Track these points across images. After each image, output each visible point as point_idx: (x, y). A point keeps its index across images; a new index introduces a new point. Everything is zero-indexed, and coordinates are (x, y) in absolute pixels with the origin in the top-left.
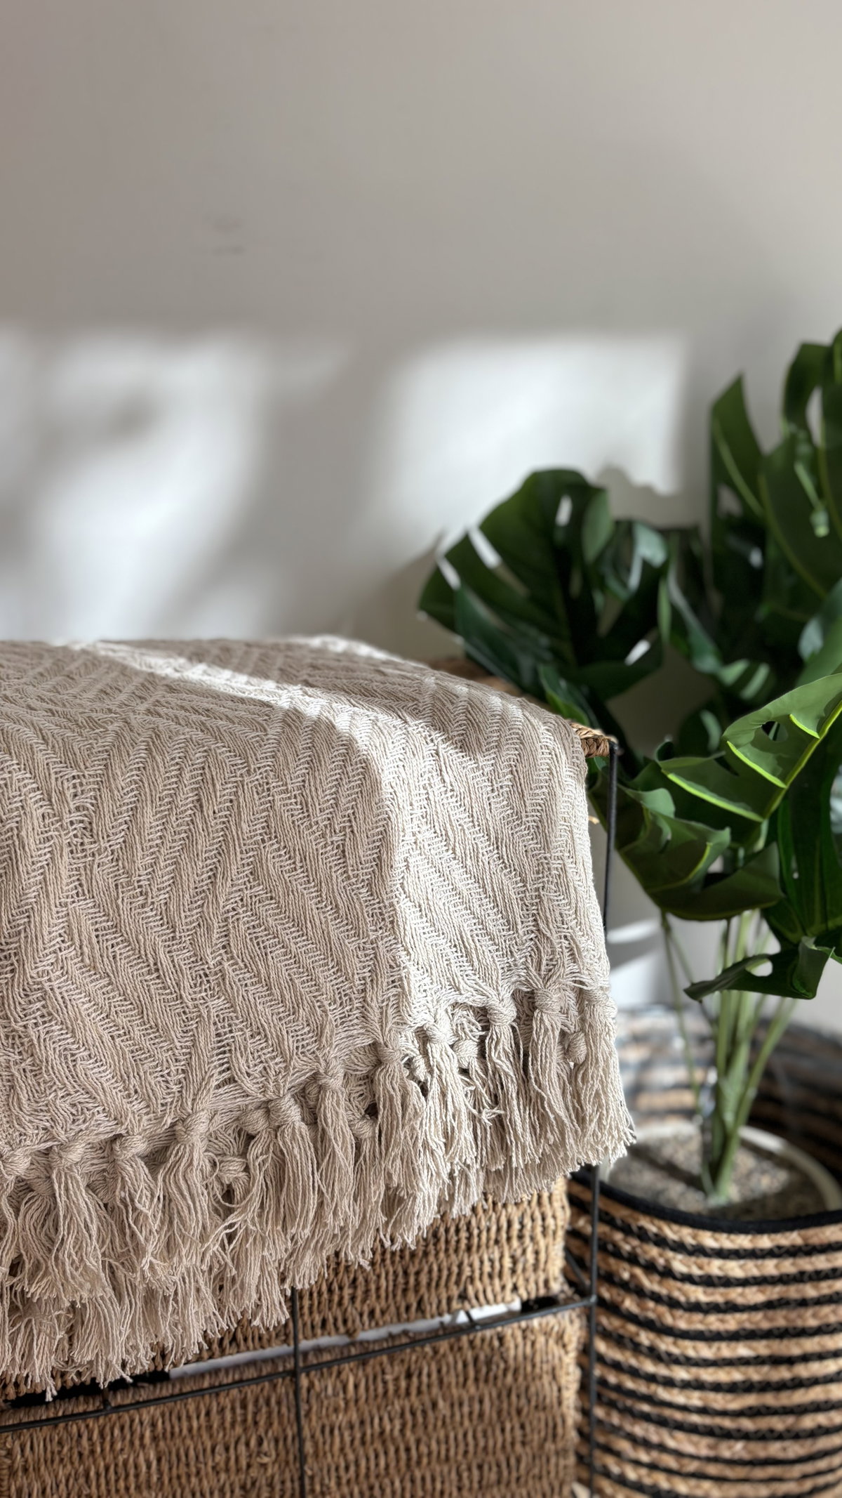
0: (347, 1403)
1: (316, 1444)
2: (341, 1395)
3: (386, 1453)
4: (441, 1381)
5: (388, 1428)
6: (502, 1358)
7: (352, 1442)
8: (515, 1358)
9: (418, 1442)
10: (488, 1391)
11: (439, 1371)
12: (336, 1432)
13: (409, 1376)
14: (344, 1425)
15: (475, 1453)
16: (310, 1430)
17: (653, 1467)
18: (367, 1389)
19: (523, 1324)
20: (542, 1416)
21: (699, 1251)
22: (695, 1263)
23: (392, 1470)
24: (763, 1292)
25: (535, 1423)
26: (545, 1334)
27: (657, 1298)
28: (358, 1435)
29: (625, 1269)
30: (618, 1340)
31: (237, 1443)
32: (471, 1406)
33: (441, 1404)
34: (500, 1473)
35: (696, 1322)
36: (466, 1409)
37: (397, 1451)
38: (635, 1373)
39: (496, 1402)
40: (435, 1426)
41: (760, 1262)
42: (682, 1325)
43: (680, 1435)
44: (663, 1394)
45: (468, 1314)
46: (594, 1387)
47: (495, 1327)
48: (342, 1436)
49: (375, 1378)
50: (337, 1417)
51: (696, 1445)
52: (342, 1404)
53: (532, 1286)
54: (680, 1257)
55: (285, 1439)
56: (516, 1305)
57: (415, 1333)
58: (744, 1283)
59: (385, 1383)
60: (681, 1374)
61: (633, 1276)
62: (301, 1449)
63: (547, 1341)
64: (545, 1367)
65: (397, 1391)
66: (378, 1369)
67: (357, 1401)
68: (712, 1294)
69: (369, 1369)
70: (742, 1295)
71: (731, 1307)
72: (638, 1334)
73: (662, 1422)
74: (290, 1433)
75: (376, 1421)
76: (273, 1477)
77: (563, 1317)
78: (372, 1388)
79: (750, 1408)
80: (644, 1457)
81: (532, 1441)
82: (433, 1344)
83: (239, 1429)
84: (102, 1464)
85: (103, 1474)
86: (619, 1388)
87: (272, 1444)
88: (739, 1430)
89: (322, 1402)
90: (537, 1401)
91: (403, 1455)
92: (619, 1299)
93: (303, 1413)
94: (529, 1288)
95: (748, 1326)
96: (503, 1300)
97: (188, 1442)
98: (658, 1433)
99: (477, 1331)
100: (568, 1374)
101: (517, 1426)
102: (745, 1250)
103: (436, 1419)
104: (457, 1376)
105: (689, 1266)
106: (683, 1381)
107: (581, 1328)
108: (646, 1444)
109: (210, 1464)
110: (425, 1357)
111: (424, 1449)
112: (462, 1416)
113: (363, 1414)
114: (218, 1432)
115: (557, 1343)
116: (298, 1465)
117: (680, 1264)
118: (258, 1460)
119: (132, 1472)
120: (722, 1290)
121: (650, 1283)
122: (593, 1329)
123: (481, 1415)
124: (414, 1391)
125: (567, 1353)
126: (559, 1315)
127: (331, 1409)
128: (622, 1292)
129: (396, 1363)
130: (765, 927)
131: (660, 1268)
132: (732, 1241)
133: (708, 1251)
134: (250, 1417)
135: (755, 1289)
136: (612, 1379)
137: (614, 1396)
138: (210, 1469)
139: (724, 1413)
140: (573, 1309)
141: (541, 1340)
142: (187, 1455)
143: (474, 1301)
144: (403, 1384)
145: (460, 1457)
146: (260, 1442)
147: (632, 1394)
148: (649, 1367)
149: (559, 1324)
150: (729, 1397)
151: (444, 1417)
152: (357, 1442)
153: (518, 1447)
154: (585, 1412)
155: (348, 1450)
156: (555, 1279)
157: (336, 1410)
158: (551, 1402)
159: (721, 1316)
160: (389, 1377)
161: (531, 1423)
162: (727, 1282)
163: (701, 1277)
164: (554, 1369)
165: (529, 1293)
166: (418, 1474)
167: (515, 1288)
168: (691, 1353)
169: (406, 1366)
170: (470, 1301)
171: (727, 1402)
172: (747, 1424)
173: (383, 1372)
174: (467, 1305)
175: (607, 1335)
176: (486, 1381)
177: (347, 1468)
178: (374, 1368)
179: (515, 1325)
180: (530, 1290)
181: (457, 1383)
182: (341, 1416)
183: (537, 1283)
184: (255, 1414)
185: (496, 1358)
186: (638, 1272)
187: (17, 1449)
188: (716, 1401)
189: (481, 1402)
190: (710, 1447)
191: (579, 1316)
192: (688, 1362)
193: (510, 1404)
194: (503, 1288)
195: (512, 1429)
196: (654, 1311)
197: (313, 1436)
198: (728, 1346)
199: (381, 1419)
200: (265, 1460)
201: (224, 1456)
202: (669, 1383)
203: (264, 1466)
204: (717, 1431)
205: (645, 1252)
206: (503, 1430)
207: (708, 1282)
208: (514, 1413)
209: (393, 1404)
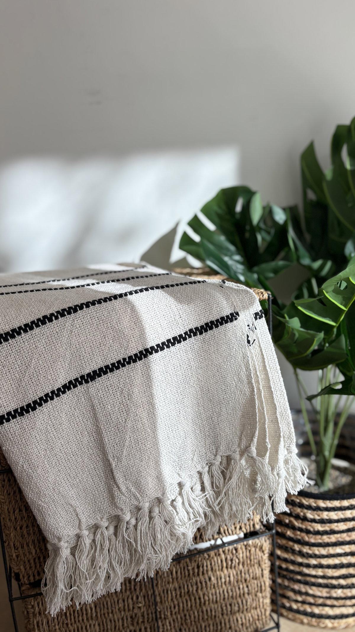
0: (173, 579)
1: (161, 598)
2: (170, 576)
3: (191, 600)
4: (212, 569)
5: (191, 590)
6: (237, 557)
7: (176, 596)
8: (243, 557)
9: (204, 595)
10: (233, 572)
11: (211, 564)
12: (169, 592)
13: (198, 567)
14: (172, 589)
15: (228, 599)
16: (158, 592)
17: (303, 602)
18: (181, 573)
19: (245, 543)
20: (255, 582)
21: (318, 509)
22: (316, 514)
23: (194, 608)
24: (346, 525)
25: (253, 585)
26: (255, 547)
27: (301, 530)
28: (178, 593)
29: (287, 519)
30: (285, 549)
31: (128, 598)
32: (225, 579)
33: (213, 578)
34: (239, 607)
35: (318, 539)
36: (223, 580)
37: (195, 599)
38: (293, 563)
39: (236, 577)
40: (211, 588)
41: (344, 512)
42: (312, 541)
43: (314, 588)
44: (306, 571)
45: (221, 539)
46: (277, 570)
47: (233, 545)
48: (172, 593)
49: (184, 568)
50: (169, 586)
51: (321, 592)
52: (171, 580)
53: (248, 527)
54: (310, 512)
55: (148, 596)
56: (242, 535)
57: (200, 549)
58: (338, 521)
59: (188, 570)
60: (313, 562)
61: (290, 521)
62: (155, 600)
63: (256, 550)
64: (255, 561)
65: (193, 574)
66: (185, 564)
67: (177, 579)
68: (324, 527)
69: (181, 565)
70: (337, 526)
71: (333, 532)
72: (294, 546)
73: (306, 583)
74: (150, 593)
75: (186, 587)
76: (143, 612)
77: (262, 539)
78: (183, 573)
79: (343, 575)
80: (300, 599)
81: (252, 593)
82: (208, 553)
83: (128, 593)
84: (72, 610)
85: (73, 614)
86: (287, 570)
87: (143, 599)
88: (339, 585)
89: (163, 580)
90: (253, 575)
91: (198, 601)
92: (285, 531)
93: (155, 584)
94: (247, 528)
95: (340, 540)
96: (236, 533)
97: (107, 599)
98: (305, 588)
99: (226, 546)
100: (265, 563)
101: (245, 586)
102: (337, 507)
103: (211, 585)
104: (219, 566)
105: (314, 515)
106: (314, 565)
107: (269, 544)
108: (300, 593)
109: (117, 607)
110: (204, 559)
111: (207, 598)
112: (222, 583)
113: (180, 584)
114: (120, 594)
115: (260, 550)
116: (154, 607)
117: (310, 515)
118: (137, 605)
119: (85, 613)
120: (328, 525)
121: (297, 524)
122: (275, 545)
123: (230, 582)
124: (201, 573)
125: (264, 554)
126: (260, 539)
127: (166, 583)
128: (286, 529)
129: (193, 561)
130: (338, 371)
131: (302, 517)
132: (331, 504)
133: (322, 509)
134: (133, 587)
135: (342, 523)
136: (284, 566)
137: (285, 573)
138: (117, 610)
139: (332, 578)
140: (266, 536)
141: (253, 549)
142: (107, 604)
143: (224, 534)
144: (196, 571)
145: (222, 601)
146: (137, 598)
147: (292, 572)
148: (300, 560)
149: (260, 542)
150: (334, 570)
151: (214, 584)
152: (178, 596)
153: (246, 595)
154: (274, 581)
155: (175, 600)
156: (257, 524)
157: (169, 583)
158: (259, 576)
159: (328, 536)
160: (190, 568)
161: (251, 585)
162: (330, 521)
163: (319, 520)
164: (259, 562)
165: (247, 530)
166: (204, 609)
167: (241, 528)
168: (317, 552)
169: (197, 563)
170: (222, 534)
171: (333, 572)
172: (342, 582)
173: (188, 566)
174: (221, 536)
175: (281, 547)
176: (231, 568)
177: (175, 607)
178: (183, 564)
179: (242, 543)
180: (247, 529)
181: (219, 570)
182: (171, 585)
183: (250, 525)
184: (135, 586)
185: (235, 558)
186: (292, 519)
187: (36, 605)
188: (328, 572)
189: (229, 577)
190: (327, 592)
191: (268, 539)
192: (316, 556)
193: (241, 577)
194: (235, 528)
195: (243, 588)
196: (300, 535)
197: (159, 594)
198: (332, 549)
199: (188, 586)
200: (140, 605)
201: (123, 604)
202: (308, 566)
203: (140, 608)
204: (330, 585)
205: (295, 511)
206: (239, 588)
207: (322, 522)
208: (243, 581)
209: (192, 579)
